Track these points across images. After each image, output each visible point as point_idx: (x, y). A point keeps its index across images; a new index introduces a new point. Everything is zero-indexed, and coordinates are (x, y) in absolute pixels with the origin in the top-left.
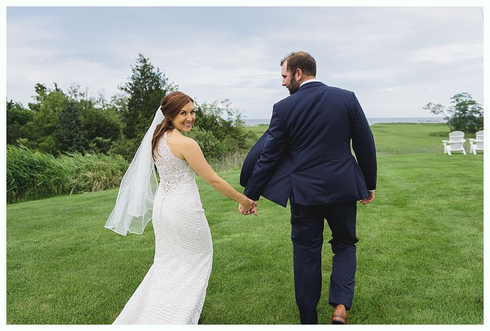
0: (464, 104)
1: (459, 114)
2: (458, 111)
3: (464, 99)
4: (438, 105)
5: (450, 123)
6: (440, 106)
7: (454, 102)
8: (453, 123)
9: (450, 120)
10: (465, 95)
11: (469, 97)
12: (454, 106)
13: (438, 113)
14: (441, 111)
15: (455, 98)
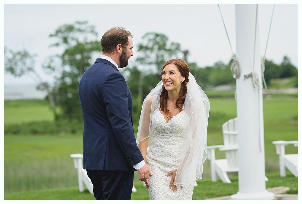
0: (80, 49)
1: (70, 75)
2: (68, 68)
3: (81, 38)
4: (19, 53)
5: (51, 98)
6: (25, 55)
7: (57, 45)
8: (58, 98)
9: (51, 89)
10: (83, 27)
11: (92, 32)
12: (57, 56)
13: (22, 73)
14: (30, 69)
15: (60, 35)
